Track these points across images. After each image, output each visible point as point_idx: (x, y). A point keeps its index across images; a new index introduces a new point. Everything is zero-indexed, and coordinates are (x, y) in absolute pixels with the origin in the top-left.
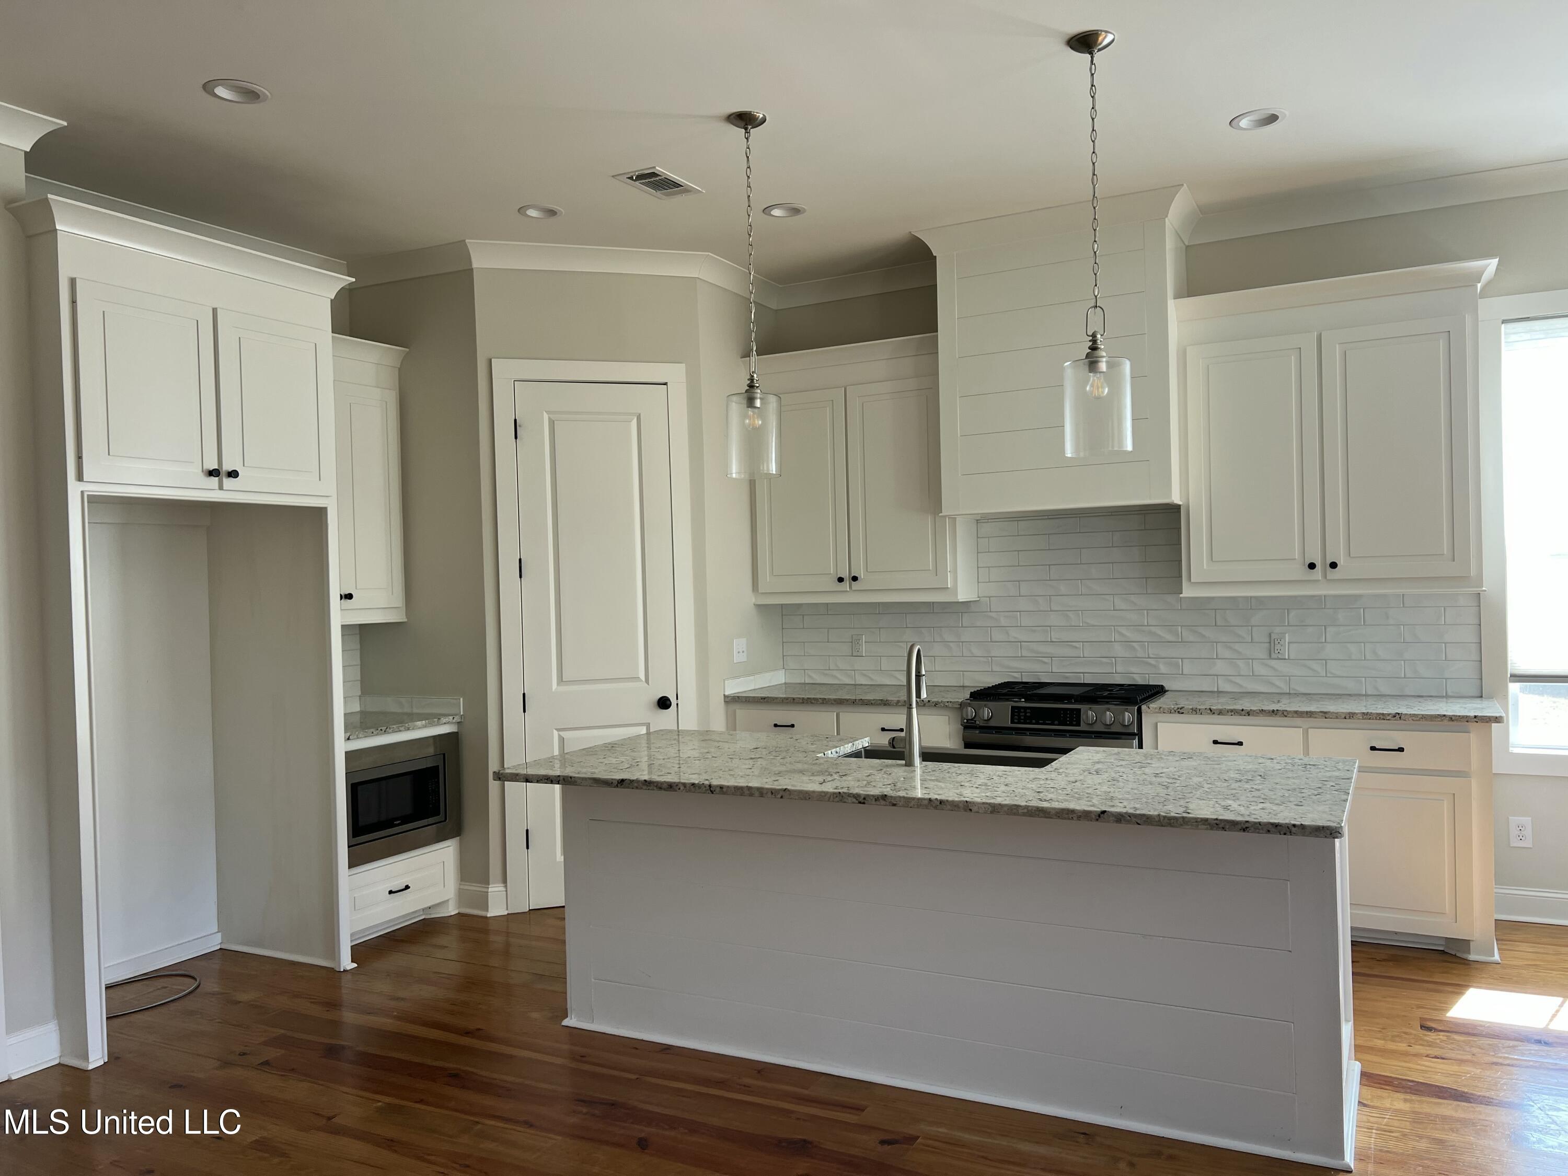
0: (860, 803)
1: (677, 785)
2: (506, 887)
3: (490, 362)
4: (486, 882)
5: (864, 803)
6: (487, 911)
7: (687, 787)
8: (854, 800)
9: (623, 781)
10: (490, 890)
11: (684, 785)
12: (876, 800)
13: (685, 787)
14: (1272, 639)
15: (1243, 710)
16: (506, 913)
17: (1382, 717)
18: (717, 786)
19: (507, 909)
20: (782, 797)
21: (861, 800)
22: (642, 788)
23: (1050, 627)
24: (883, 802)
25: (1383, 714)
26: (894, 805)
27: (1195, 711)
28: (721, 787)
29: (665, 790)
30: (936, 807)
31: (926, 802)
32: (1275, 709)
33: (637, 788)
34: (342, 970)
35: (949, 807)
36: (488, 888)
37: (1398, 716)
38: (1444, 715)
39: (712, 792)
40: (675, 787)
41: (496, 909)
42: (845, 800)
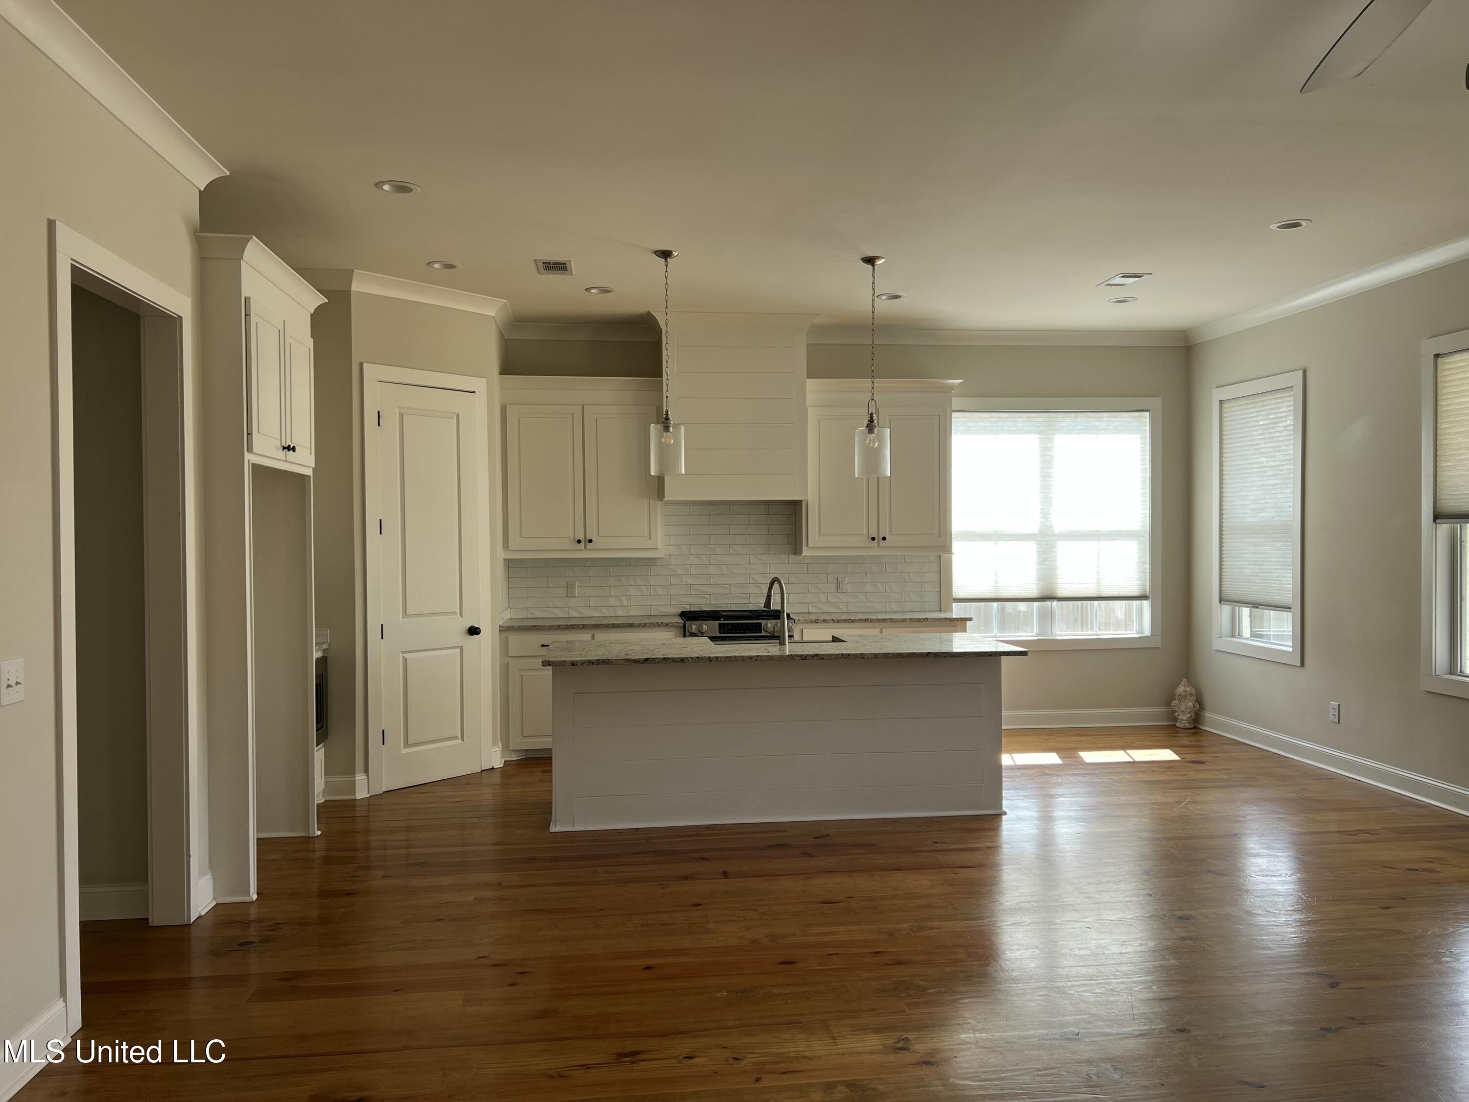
0: (803, 659)
1: (687, 659)
2: (368, 776)
3: (361, 365)
4: (353, 773)
5: (805, 659)
6: (355, 795)
7: (694, 660)
8: (800, 658)
9: (647, 659)
10: (357, 778)
11: (692, 658)
12: (812, 657)
13: (692, 659)
14: (839, 581)
15: (850, 619)
16: (368, 795)
17: (919, 620)
18: (714, 657)
19: (368, 793)
20: (756, 660)
21: (804, 658)
22: (661, 663)
23: (710, 575)
24: (816, 658)
25: (919, 619)
26: (823, 659)
27: (824, 621)
28: (717, 658)
29: (678, 662)
30: (845, 658)
31: (840, 656)
32: (867, 618)
33: (658, 663)
34: (316, 836)
35: (853, 657)
36: (355, 777)
37: (926, 619)
38: (947, 618)
39: (711, 661)
40: (686, 660)
41: (361, 794)
42: (795, 659)
